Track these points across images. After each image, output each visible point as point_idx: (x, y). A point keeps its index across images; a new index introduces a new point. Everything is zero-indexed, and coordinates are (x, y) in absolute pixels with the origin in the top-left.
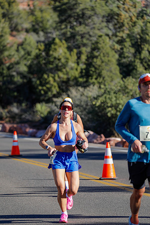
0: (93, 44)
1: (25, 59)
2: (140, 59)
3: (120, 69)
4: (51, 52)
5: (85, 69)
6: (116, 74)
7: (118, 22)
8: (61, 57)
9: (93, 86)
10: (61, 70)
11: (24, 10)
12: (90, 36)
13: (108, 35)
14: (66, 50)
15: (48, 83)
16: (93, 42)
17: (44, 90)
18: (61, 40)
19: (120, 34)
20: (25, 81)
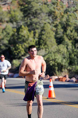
0: (41, 28)
1: (7, 37)
2: (66, 35)
3: (56, 41)
4: (20, 33)
5: (38, 41)
6: (54, 43)
7: (54, 16)
8: (25, 35)
9: (43, 49)
10: (25, 42)
11: (5, 11)
12: (40, 23)
13: (49, 23)
14: (28, 32)
15: (19, 49)
16: (42, 26)
17: (17, 53)
18: (25, 26)
19: (55, 22)
20: (7, 48)
